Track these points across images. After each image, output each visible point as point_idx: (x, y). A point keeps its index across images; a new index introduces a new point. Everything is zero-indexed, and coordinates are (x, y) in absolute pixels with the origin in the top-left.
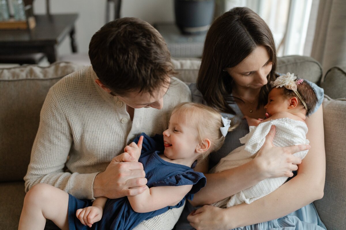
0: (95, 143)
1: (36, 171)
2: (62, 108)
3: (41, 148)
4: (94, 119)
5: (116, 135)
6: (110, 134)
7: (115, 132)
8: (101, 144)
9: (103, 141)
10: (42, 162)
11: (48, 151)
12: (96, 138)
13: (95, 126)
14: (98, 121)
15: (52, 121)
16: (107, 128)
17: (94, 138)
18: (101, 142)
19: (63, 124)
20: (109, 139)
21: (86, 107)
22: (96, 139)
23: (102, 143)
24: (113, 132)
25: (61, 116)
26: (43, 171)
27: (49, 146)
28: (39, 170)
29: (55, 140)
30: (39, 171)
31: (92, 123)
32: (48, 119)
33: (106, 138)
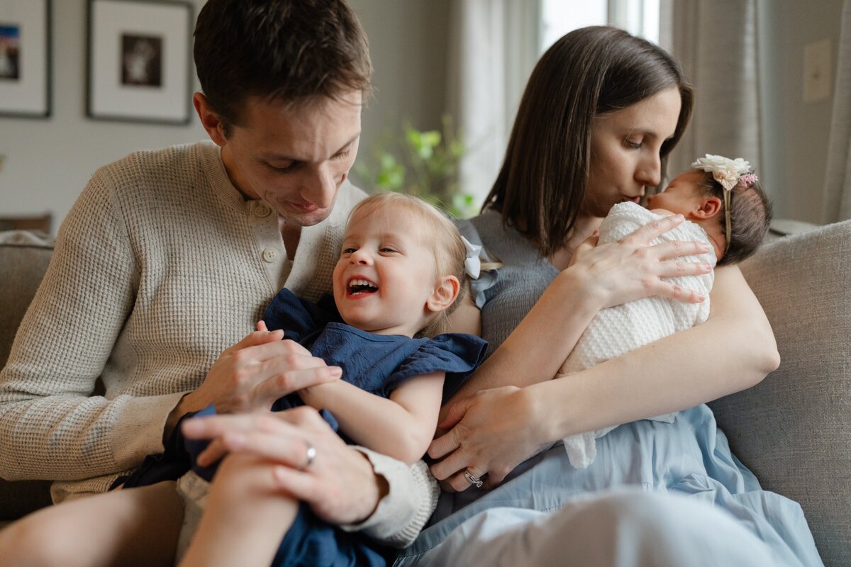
0: (192, 304)
1: (23, 382)
2: (123, 204)
3: (46, 319)
4: (197, 244)
5: (249, 289)
6: (235, 288)
7: (248, 282)
8: (210, 309)
9: (214, 301)
10: (41, 358)
11: (64, 328)
12: (197, 292)
13: (199, 261)
14: (206, 249)
15: (90, 239)
16: (229, 271)
17: (192, 291)
18: (210, 305)
19: (118, 248)
20: (232, 299)
21: (180, 212)
22: (196, 296)
23: (212, 307)
24: (243, 281)
25: (117, 227)
26: (40, 383)
27: (69, 313)
28: (29, 381)
29: (87, 296)
30: (30, 383)
31: (190, 255)
32: (80, 235)
33: (223, 294)
